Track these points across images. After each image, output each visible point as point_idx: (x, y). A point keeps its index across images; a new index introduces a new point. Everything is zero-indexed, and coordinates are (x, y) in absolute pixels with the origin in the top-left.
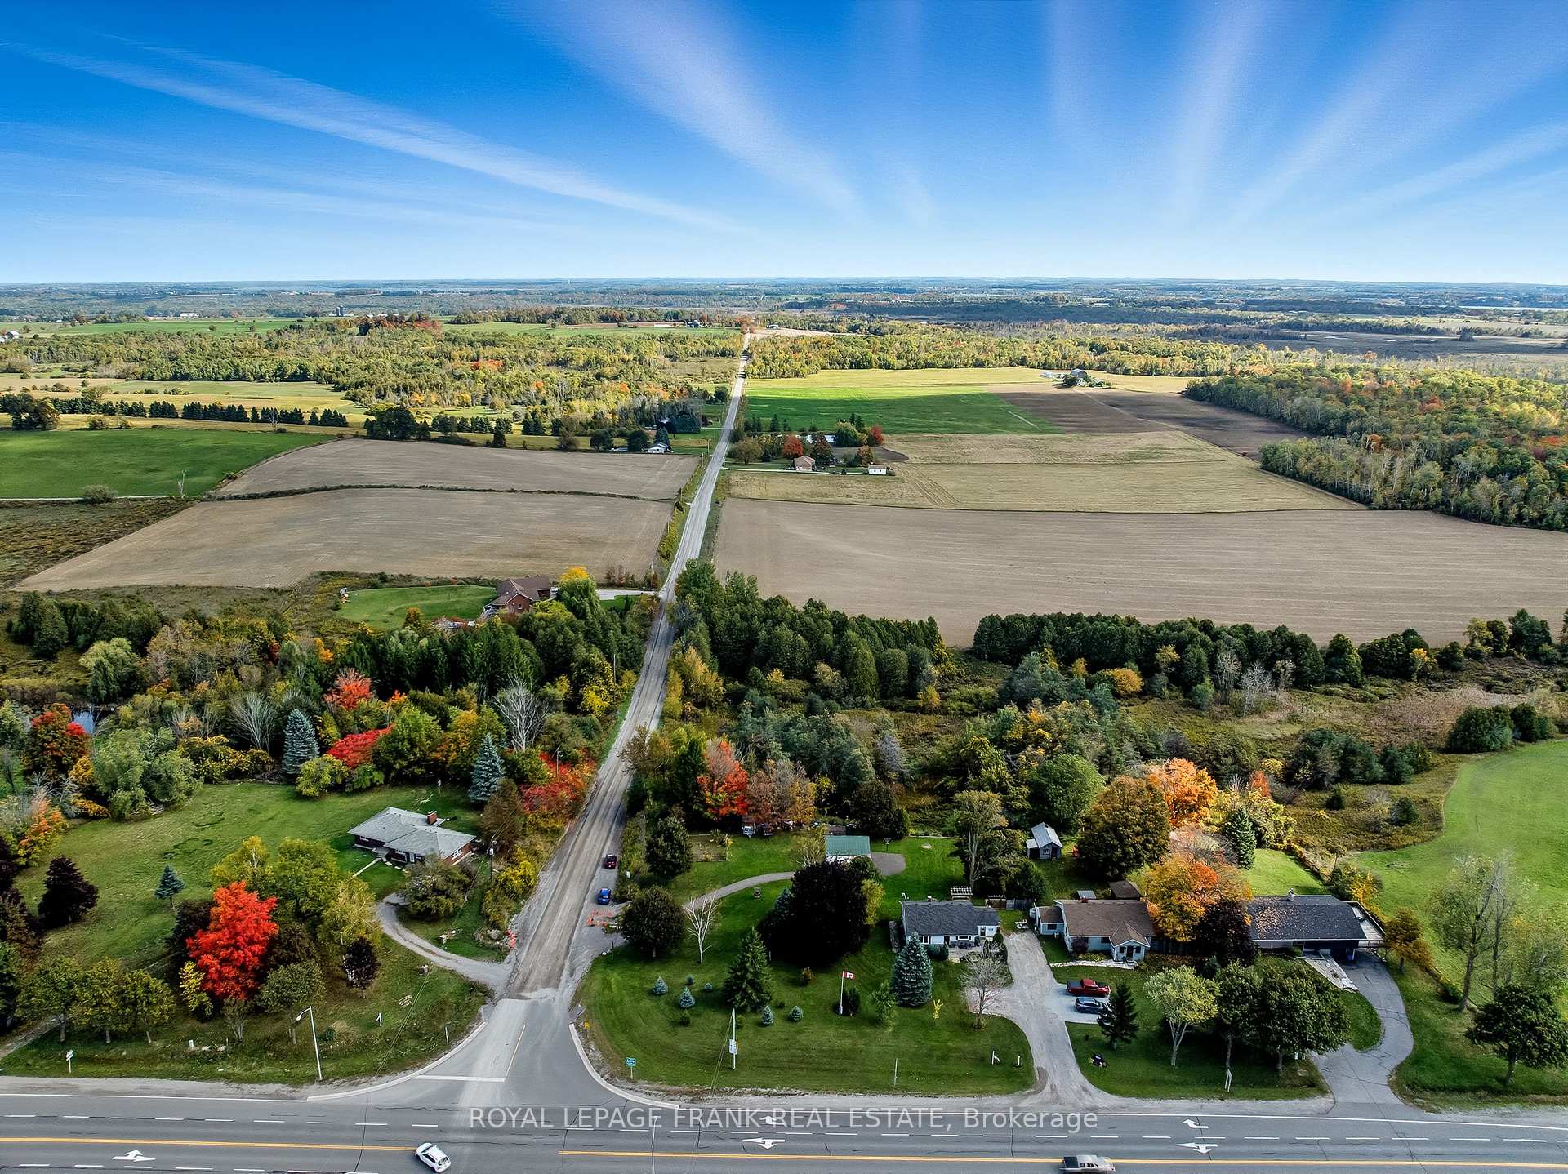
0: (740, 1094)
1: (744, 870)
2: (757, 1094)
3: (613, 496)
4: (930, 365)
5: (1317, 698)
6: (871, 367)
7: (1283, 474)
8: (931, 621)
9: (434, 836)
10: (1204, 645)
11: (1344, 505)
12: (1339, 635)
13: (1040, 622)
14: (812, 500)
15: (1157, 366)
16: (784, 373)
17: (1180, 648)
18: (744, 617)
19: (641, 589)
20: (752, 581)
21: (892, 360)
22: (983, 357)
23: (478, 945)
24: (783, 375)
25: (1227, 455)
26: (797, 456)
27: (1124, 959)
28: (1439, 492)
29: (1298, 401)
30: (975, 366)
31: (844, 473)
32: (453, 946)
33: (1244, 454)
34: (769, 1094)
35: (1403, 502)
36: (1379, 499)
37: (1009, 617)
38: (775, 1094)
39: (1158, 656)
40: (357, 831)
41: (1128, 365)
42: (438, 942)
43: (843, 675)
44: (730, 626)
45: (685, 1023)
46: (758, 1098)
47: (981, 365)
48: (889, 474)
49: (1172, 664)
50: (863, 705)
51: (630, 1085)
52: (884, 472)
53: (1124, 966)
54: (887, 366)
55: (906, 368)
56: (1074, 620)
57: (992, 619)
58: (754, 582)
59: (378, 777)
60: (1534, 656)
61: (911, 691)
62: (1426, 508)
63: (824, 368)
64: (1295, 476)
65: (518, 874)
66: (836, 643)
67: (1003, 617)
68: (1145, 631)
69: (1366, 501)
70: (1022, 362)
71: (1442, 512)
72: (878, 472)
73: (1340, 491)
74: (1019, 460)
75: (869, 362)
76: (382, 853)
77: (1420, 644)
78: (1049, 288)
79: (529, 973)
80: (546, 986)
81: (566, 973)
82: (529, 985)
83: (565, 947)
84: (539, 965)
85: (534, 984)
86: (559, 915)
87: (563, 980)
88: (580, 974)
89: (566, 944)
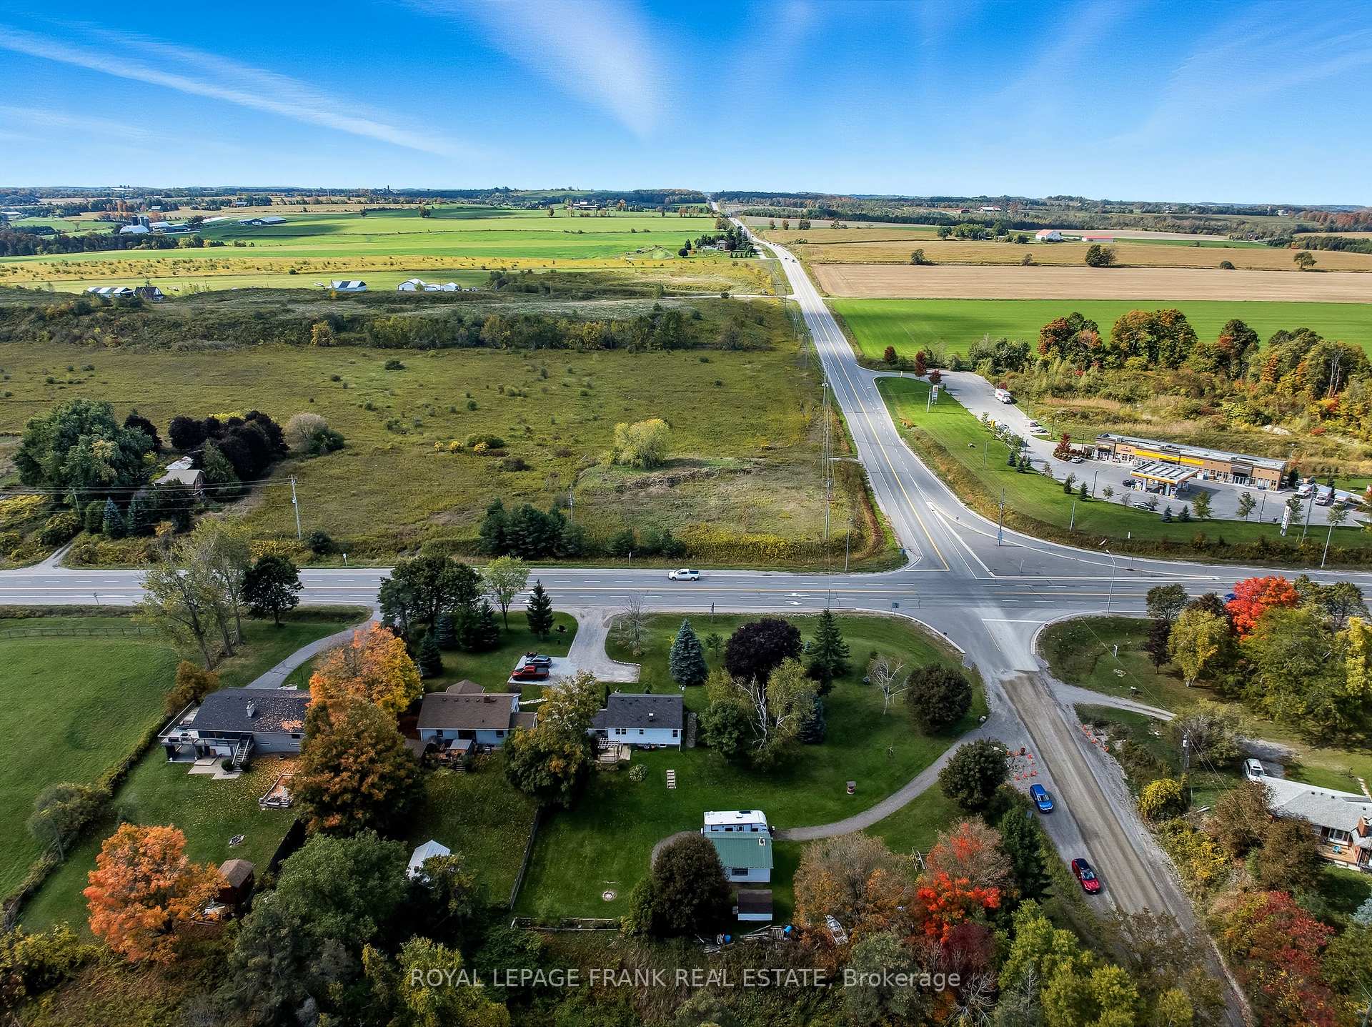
79: (1037, 693)
80: (1011, 682)
81: (1005, 696)
82: (1027, 683)
83: (1030, 725)
84: (1035, 701)
85: (1023, 684)
86: (1070, 766)
87: (1001, 689)
88: (991, 696)
89: (1032, 729)
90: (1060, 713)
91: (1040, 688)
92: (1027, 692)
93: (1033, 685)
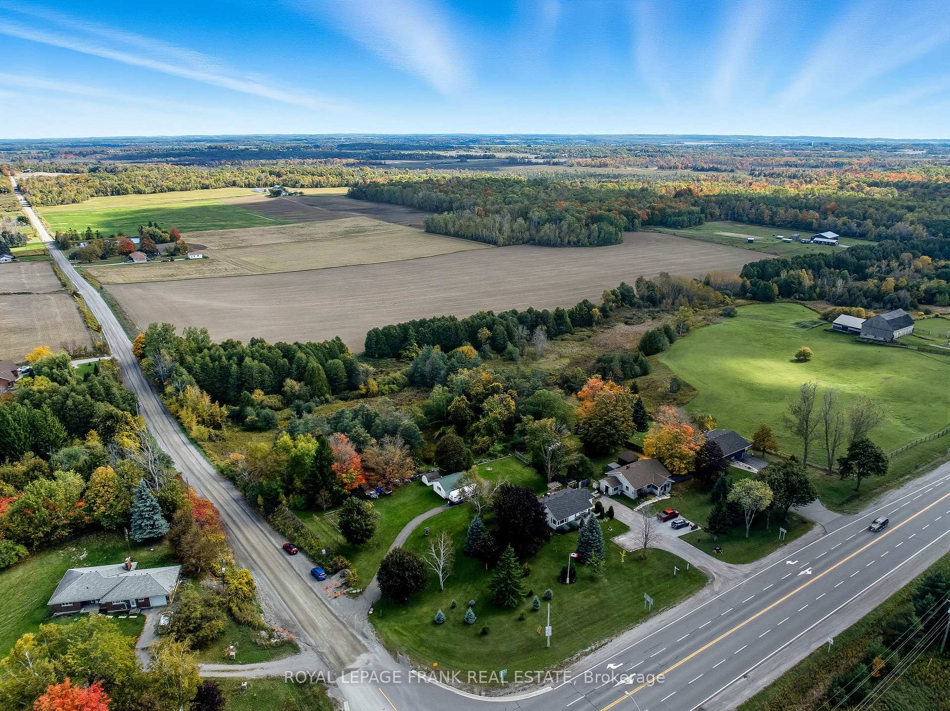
0: (578, 659)
1: (398, 522)
2: (586, 654)
3: (9, 294)
4: (171, 190)
5: (560, 342)
6: (128, 193)
7: (440, 233)
8: (338, 338)
9: (148, 578)
10: (502, 324)
11: (483, 246)
12: (558, 308)
13: (404, 328)
14: (165, 279)
15: (320, 182)
16: (63, 201)
17: (490, 328)
18: (213, 359)
19: (95, 356)
20: (204, 332)
21: (142, 188)
22: (207, 182)
23: (262, 648)
24: (62, 202)
25: (401, 227)
26: (130, 252)
27: (663, 494)
28: (527, 233)
29: (421, 194)
30: (203, 188)
31: (172, 260)
32: (244, 657)
33: (410, 226)
34: (592, 651)
35: (514, 241)
36: (501, 240)
37: (385, 328)
38: (596, 649)
39: (479, 335)
40: (56, 600)
41: (302, 182)
42: (229, 660)
43: (306, 385)
44: (204, 367)
45: (485, 632)
46: (589, 657)
47: (207, 187)
48: (205, 257)
49: (489, 338)
50: (327, 401)
51: (507, 691)
52: (201, 256)
53: (665, 498)
54: (140, 192)
55: (154, 192)
56: (422, 323)
57: (375, 331)
58: (206, 332)
59: (22, 549)
60: (632, 305)
61: (352, 386)
62: (523, 243)
63: (92, 196)
64: (447, 234)
65: (244, 581)
66: (291, 363)
67: (381, 329)
68: (465, 322)
69: (495, 243)
70: (234, 184)
71: (532, 244)
72: (196, 257)
73: (476, 238)
74: (283, 241)
75: (126, 190)
76: (94, 612)
77: (593, 306)
78: (211, 141)
79: (333, 650)
80: (359, 654)
81: (360, 638)
82: (345, 659)
83: (335, 620)
84: (334, 641)
85: (348, 656)
86: (300, 600)
87: (366, 644)
88: (371, 634)
89: (333, 618)
90: (312, 641)
91: (332, 660)
92: (342, 649)
93: (338, 658)
